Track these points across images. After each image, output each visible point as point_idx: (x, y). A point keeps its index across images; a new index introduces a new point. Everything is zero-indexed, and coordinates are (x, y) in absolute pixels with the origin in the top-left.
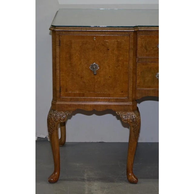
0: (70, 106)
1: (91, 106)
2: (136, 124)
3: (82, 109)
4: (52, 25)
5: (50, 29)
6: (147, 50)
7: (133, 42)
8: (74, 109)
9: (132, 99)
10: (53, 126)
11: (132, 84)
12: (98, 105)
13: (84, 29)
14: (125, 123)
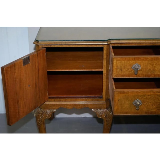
0: (54, 105)
1: (71, 105)
2: (109, 119)
3: (64, 107)
4: (36, 40)
5: (34, 43)
6: (122, 71)
7: (106, 53)
8: (57, 107)
9: (106, 99)
10: (41, 121)
11: (105, 87)
12: (78, 104)
13: (63, 43)
14: (100, 118)
